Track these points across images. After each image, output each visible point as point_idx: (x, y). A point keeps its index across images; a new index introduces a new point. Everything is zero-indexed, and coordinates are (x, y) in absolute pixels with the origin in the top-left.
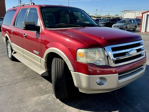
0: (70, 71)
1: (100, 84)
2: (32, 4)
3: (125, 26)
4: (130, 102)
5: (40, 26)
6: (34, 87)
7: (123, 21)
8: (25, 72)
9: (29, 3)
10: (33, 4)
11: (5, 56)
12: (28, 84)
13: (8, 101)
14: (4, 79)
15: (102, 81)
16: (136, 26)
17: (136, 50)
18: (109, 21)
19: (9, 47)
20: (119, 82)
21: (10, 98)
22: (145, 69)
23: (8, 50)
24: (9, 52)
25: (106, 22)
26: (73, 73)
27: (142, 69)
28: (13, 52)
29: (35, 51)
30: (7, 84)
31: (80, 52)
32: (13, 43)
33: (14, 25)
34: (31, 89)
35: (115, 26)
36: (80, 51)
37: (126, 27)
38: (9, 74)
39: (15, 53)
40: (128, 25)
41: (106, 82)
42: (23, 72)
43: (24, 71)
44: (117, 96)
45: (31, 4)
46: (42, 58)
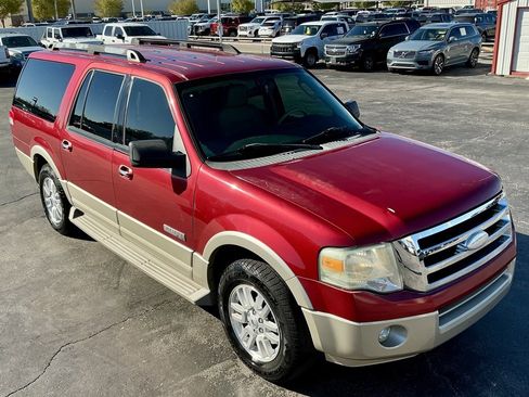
0: (300, 307)
1: (387, 342)
2: (133, 56)
3: (436, 53)
4: (469, 377)
5: (184, 152)
6: (171, 338)
7: (429, 30)
8: (125, 281)
9: (121, 52)
10: (137, 60)
11: (33, 215)
12: (150, 329)
13: (107, 393)
14: (66, 312)
15: (394, 334)
16: (477, 50)
17: (486, 230)
18: (376, 35)
20: (442, 332)
21: (110, 382)
22: (511, 277)
23: (47, 199)
24: (48, 206)
25: (362, 38)
26: (309, 314)
27: (505, 277)
28: (73, 210)
30: (83, 332)
31: (327, 258)
34: (165, 348)
35: (400, 53)
36: (329, 254)
37: (441, 55)
38: (74, 291)
40: (448, 48)
41: (405, 336)
43: (122, 279)
44: (428, 360)
45: (129, 56)
46: (195, 254)
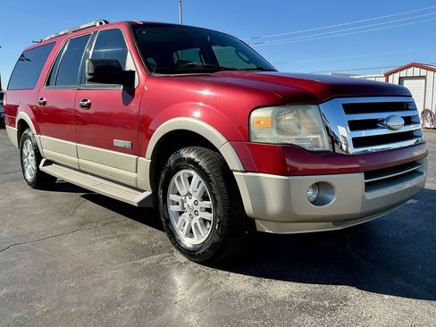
0: (231, 172)
1: (316, 202)
2: (101, 23)
5: (134, 69)
6: (115, 242)
8: (81, 211)
9: (92, 24)
10: (104, 24)
12: (95, 236)
14: (22, 227)
15: (322, 194)
17: (403, 118)
19: (28, 151)
20: (368, 198)
23: (25, 160)
24: (26, 165)
26: (241, 177)
28: (43, 161)
29: (117, 142)
30: (33, 237)
32: (43, 136)
33: (48, 84)
34: (106, 247)
39: (49, 163)
41: (334, 194)
42: (74, 212)
43: (78, 210)
45: (98, 24)
46: (140, 158)
